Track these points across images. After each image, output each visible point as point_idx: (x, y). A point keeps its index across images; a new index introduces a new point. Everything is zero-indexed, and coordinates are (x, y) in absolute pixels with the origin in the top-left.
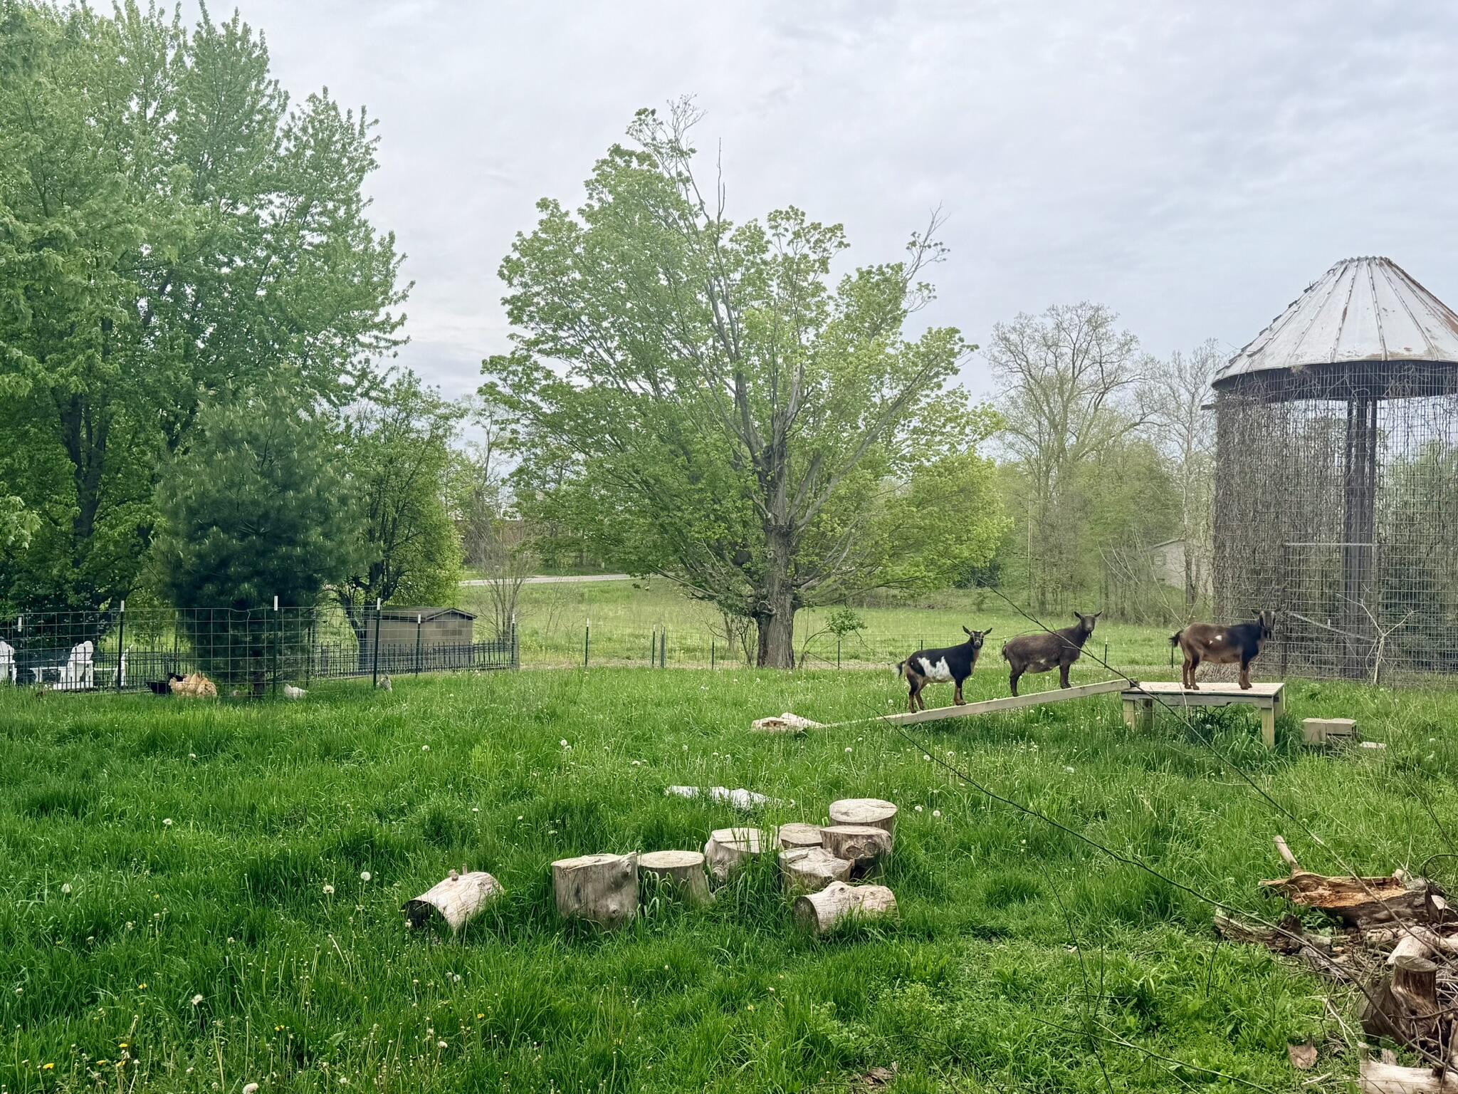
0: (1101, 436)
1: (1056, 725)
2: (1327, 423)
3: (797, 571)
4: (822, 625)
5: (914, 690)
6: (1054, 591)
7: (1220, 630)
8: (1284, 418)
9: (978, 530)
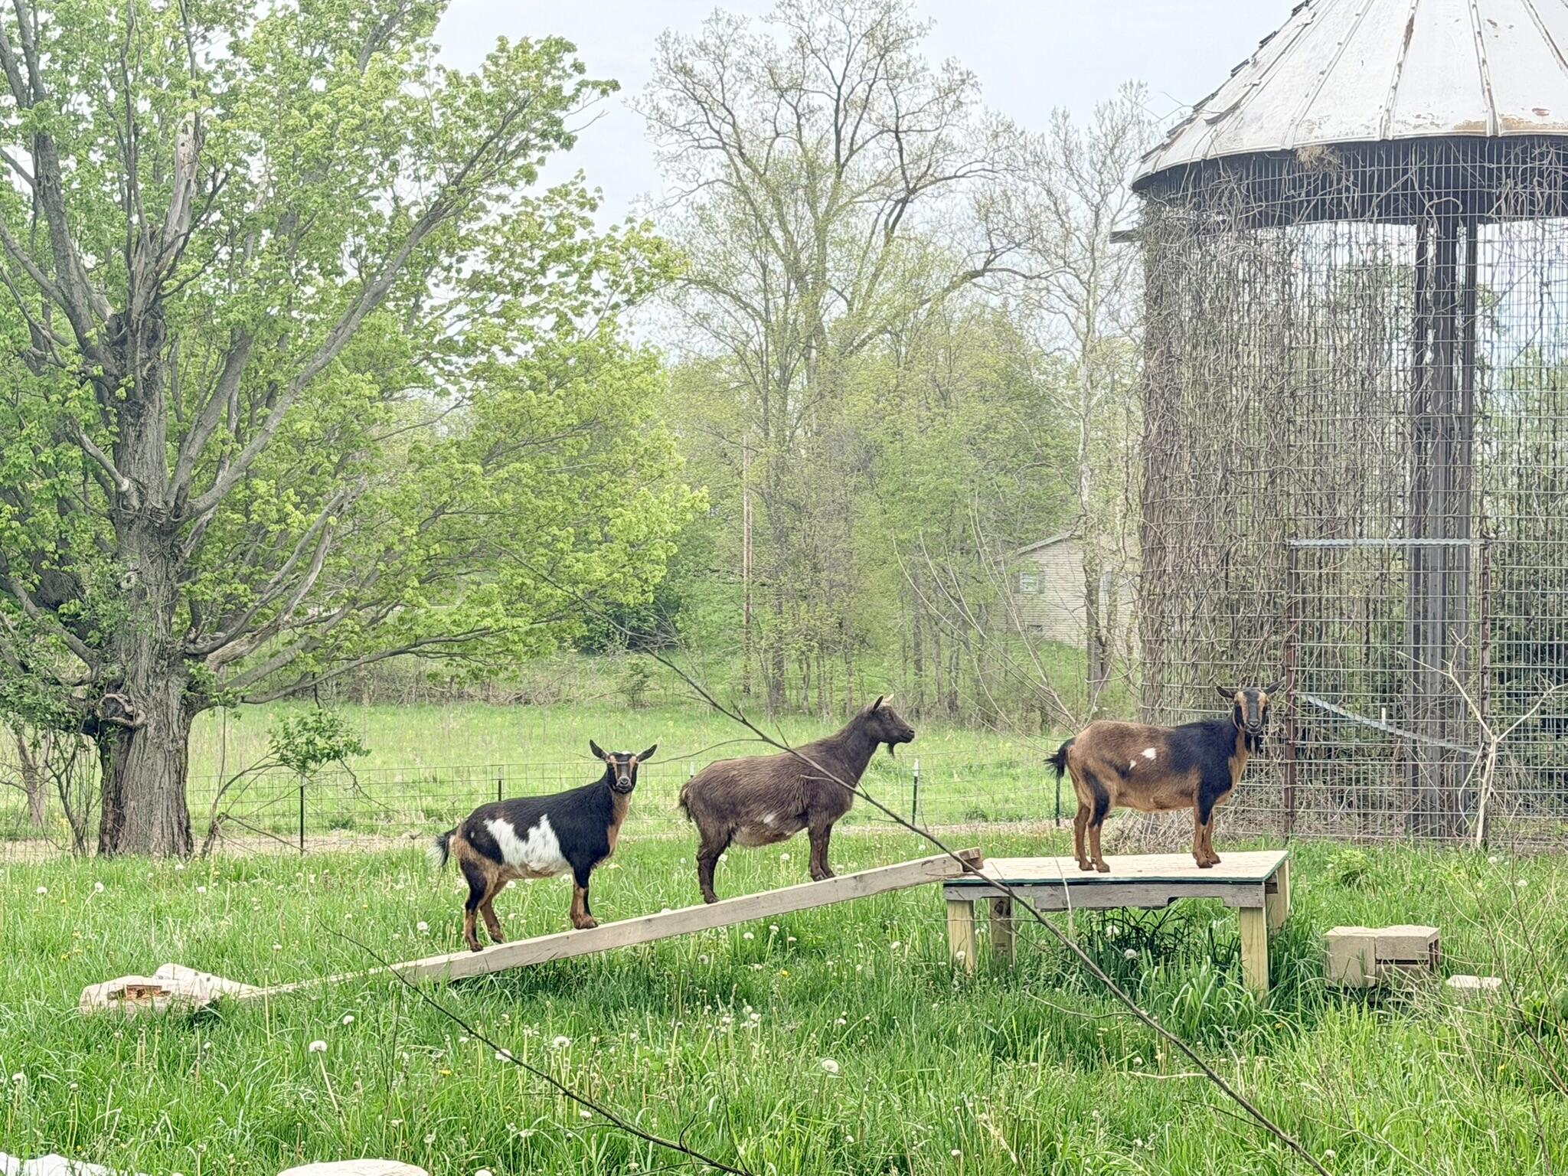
0: (899, 299)
1: (802, 963)
2: (1376, 274)
3: (195, 621)
4: (260, 750)
5: (478, 897)
6: (803, 659)
7: (1152, 737)
8: (1284, 265)
9: (627, 518)
